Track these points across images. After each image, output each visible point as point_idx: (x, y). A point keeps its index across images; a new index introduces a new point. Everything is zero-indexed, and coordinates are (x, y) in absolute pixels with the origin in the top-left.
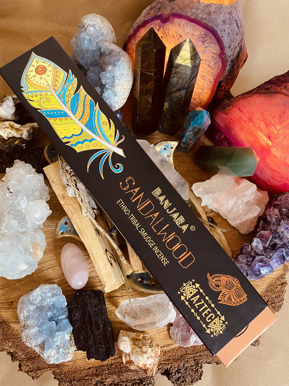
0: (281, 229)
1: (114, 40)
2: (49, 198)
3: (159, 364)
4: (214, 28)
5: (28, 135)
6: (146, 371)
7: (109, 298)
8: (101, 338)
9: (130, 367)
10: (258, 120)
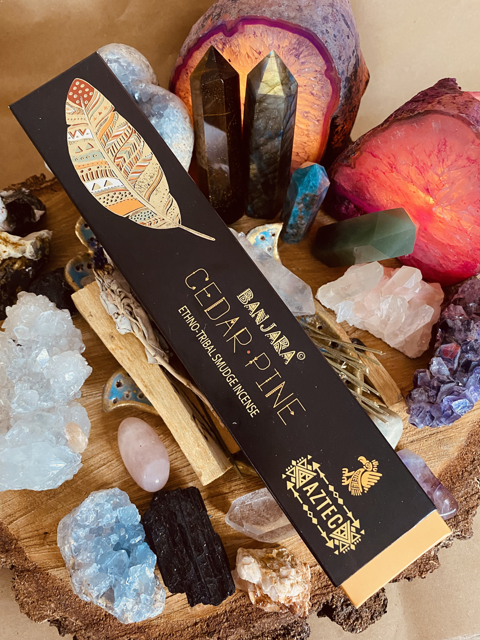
0: (473, 336)
1: (153, 79)
2: (83, 348)
3: (312, 595)
4: (311, 31)
5: (35, 251)
6: (293, 609)
7: (210, 499)
8: (207, 565)
9: (264, 608)
10: (405, 166)
